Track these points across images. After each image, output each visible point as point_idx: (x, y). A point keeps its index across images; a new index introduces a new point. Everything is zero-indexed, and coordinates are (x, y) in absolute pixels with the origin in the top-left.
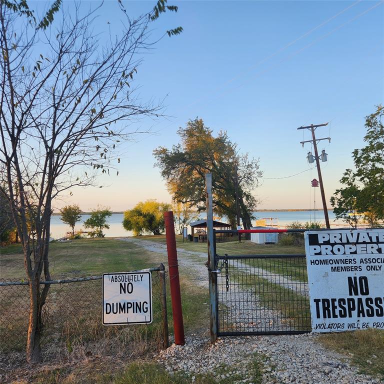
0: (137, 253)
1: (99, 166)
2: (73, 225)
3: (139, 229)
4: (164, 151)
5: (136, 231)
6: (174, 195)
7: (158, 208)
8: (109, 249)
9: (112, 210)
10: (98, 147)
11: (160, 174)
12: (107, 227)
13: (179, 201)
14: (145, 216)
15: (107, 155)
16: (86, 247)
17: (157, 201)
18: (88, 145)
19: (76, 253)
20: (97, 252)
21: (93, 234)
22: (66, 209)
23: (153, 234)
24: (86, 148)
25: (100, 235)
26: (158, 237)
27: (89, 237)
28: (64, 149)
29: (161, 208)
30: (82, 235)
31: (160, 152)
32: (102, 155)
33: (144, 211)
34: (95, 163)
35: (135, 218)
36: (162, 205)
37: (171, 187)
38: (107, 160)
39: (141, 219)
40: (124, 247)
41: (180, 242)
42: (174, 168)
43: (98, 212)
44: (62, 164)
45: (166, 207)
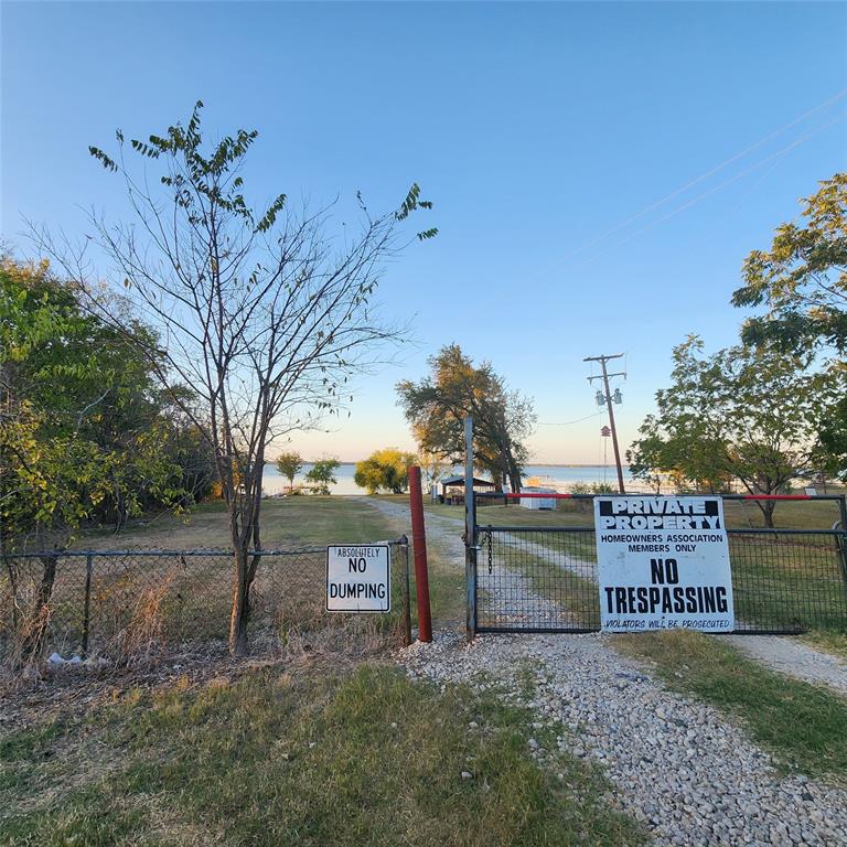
0: (372, 517)
1: (325, 405)
2: (291, 477)
3: (375, 486)
4: (409, 385)
5: (371, 488)
6: (420, 442)
7: (400, 459)
8: (336, 511)
9: (340, 459)
10: (325, 380)
11: (403, 416)
12: (334, 481)
13: (428, 451)
14: (382, 469)
15: (337, 390)
16: (307, 506)
17: (399, 450)
18: (312, 377)
19: (295, 514)
20: (320, 514)
21: (316, 490)
22: (283, 458)
23: (392, 492)
24: (310, 382)
25: (325, 491)
26: (398, 497)
27: (312, 493)
28: (283, 382)
29: (403, 459)
30: (303, 491)
31: (405, 387)
32: (330, 390)
33: (382, 463)
34: (320, 400)
35: (370, 471)
36: (406, 455)
37: (417, 432)
38: (336, 397)
39: (378, 473)
40: (355, 508)
41: (428, 504)
42: (421, 408)
43: (323, 462)
44: (279, 401)
45: (410, 459)
